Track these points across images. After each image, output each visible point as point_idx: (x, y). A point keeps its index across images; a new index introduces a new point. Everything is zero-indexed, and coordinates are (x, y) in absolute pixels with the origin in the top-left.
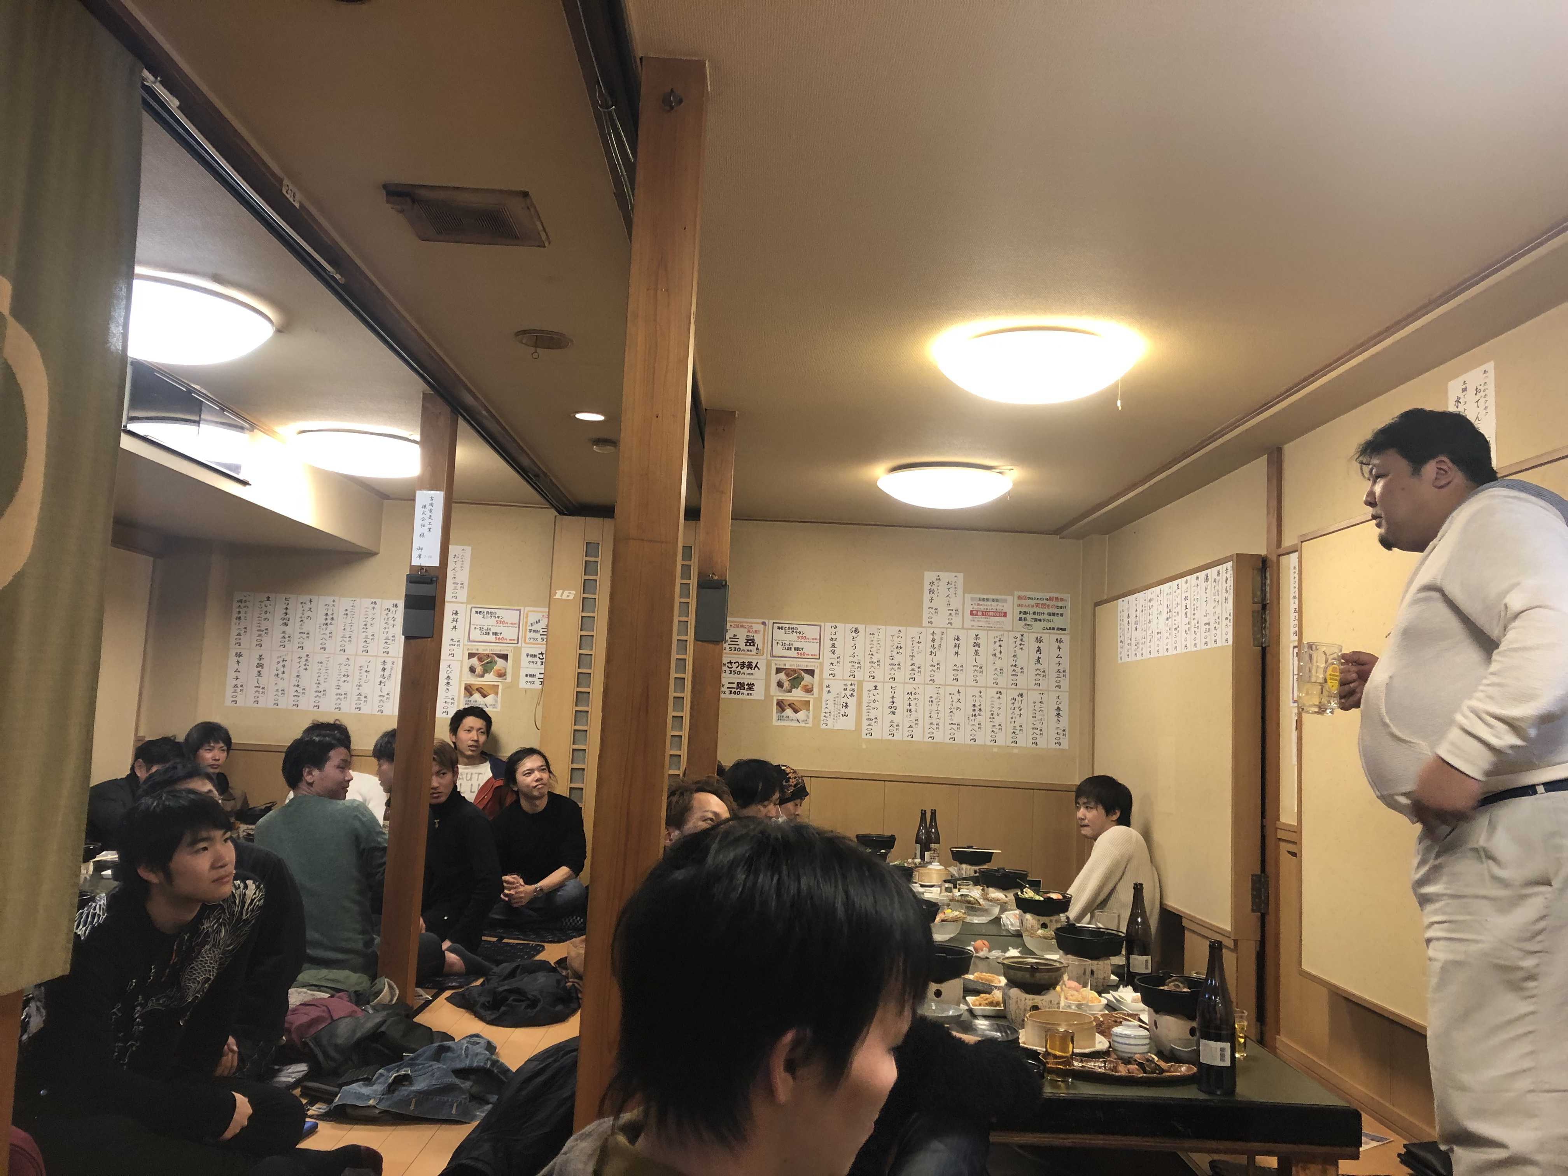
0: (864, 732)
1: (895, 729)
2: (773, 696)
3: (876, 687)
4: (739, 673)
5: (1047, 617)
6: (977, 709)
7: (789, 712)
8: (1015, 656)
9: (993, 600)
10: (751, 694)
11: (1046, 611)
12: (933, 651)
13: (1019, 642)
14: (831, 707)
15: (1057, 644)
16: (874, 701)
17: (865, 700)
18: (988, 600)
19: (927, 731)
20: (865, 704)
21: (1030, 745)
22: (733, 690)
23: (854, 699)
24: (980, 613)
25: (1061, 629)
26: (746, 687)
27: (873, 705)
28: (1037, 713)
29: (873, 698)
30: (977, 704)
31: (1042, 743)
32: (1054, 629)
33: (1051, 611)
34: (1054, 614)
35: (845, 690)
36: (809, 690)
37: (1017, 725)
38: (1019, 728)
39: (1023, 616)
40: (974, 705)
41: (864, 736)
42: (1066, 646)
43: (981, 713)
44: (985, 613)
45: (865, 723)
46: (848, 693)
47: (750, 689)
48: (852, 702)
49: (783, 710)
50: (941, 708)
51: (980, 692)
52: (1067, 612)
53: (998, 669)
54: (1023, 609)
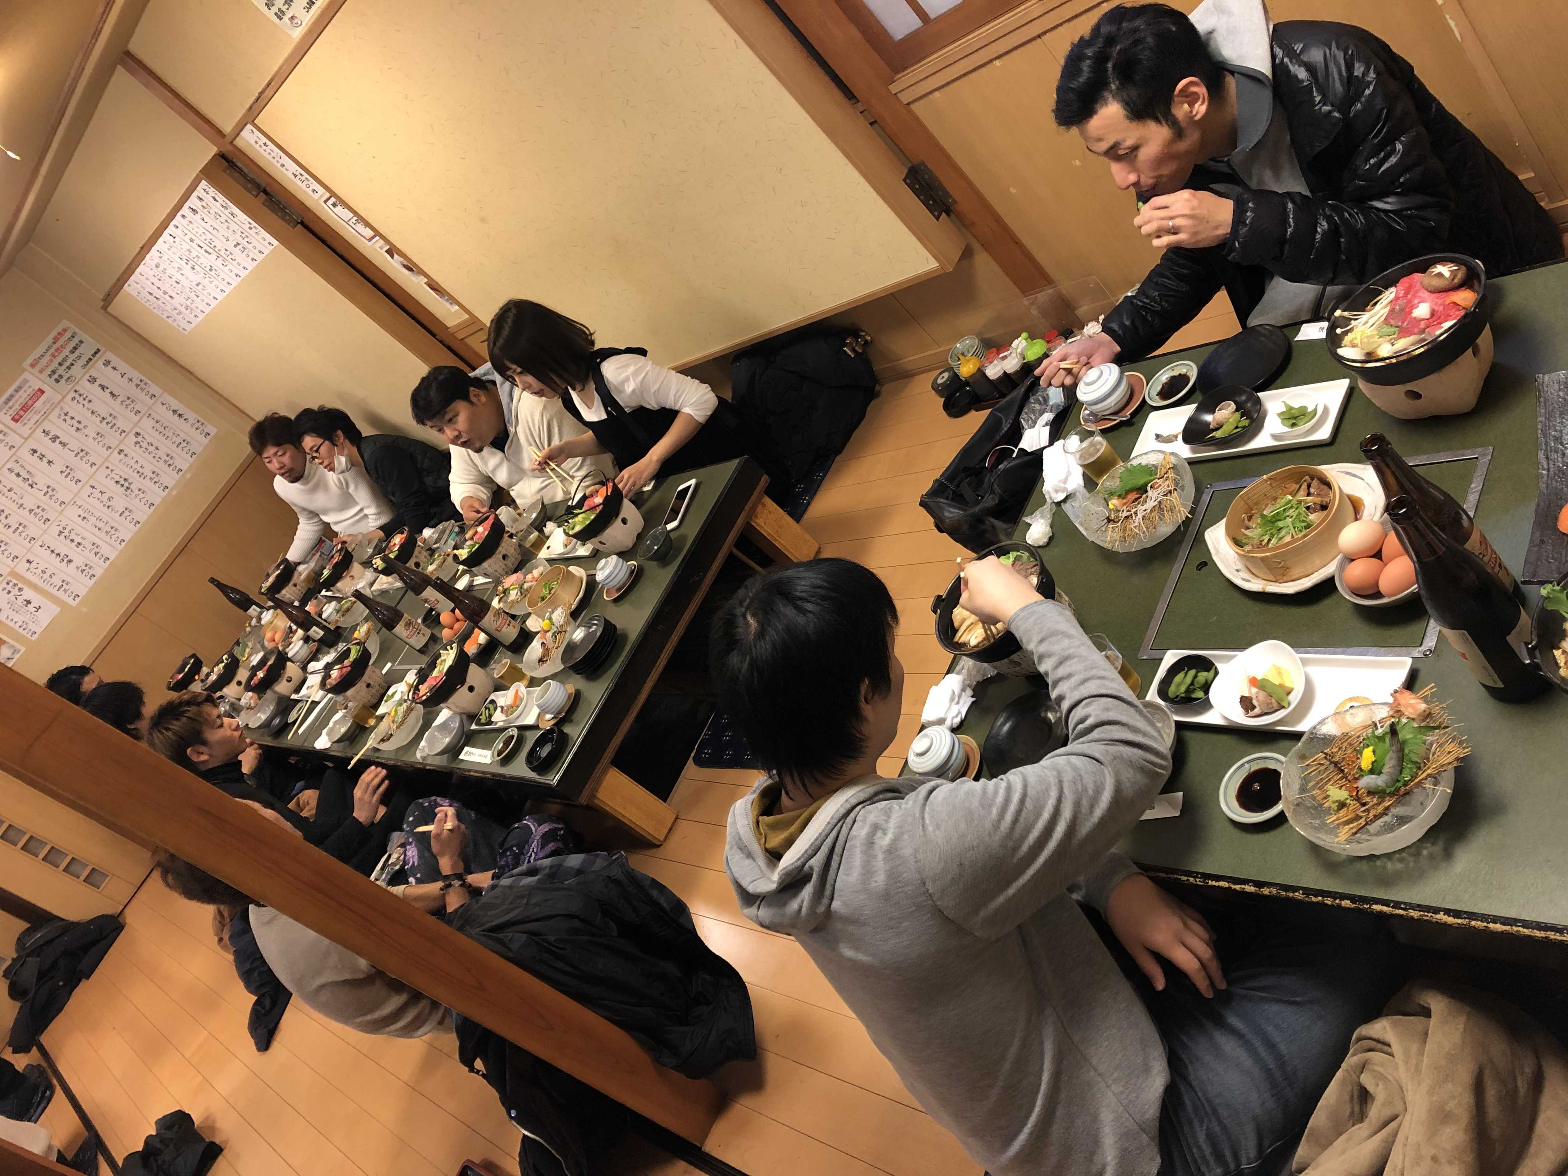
0: (70, 601)
1: (88, 570)
3: (28, 561)
5: (73, 356)
6: (122, 482)
8: (93, 413)
9: (17, 391)
11: (66, 352)
12: (30, 482)
13: (81, 399)
14: (19, 618)
15: (109, 368)
16: (44, 572)
17: (36, 580)
18: (12, 396)
19: (112, 542)
20: (40, 583)
21: (191, 460)
23: (26, 589)
24: (22, 413)
25: (96, 353)
27: (46, 576)
28: (165, 432)
29: (39, 571)
30: (117, 478)
31: (199, 449)
32: (90, 359)
33: (70, 347)
34: (75, 348)
35: (9, 592)
37: (164, 457)
38: (168, 458)
39: (56, 376)
40: (117, 482)
41: (74, 603)
42: (115, 361)
44: (25, 408)
45: (61, 594)
46: (15, 591)
48: (28, 594)
50: (97, 514)
51: (107, 468)
52: (82, 335)
53: (96, 436)
54: (49, 371)
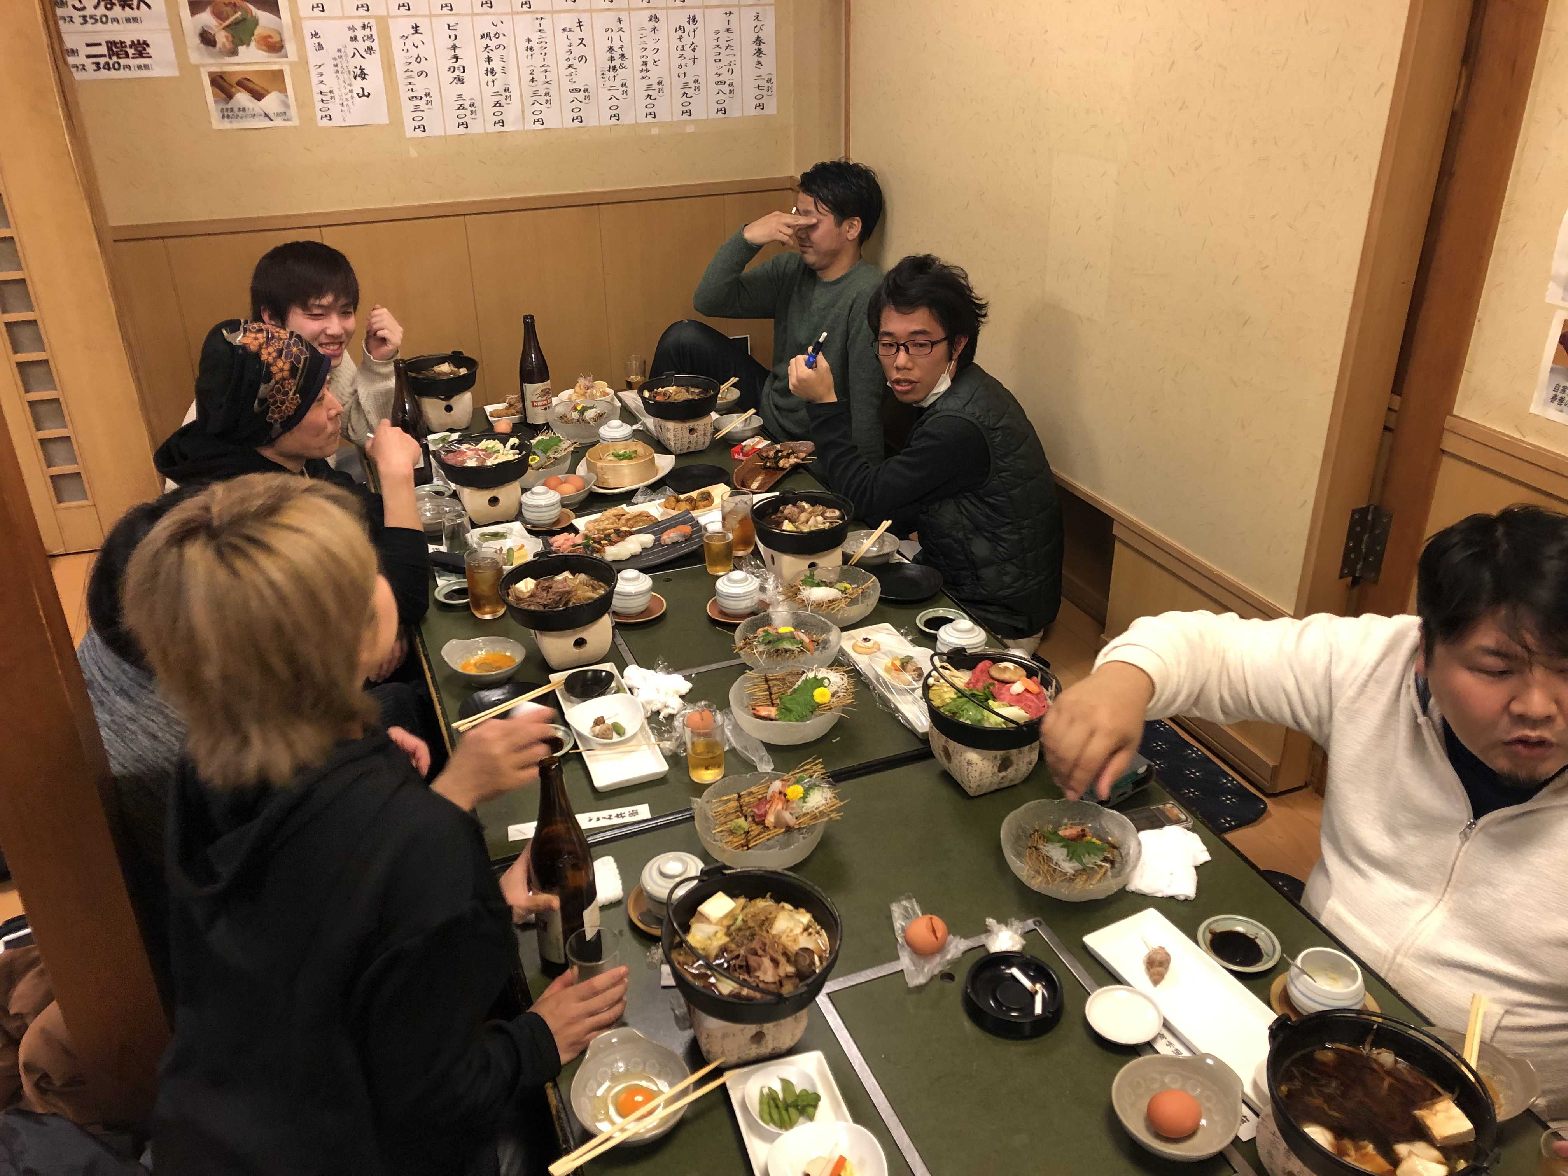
0: (409, 125)
1: (468, 113)
2: (197, 67)
3: (416, 28)
4: (105, 20)
6: (616, 55)
7: (242, 98)
10: (147, 67)
14: (331, 81)
16: (418, 59)
17: (400, 59)
19: (529, 110)
20: (400, 68)
21: (713, 115)
22: (102, 61)
23: (376, 57)
26: (131, 51)
27: (416, 67)
28: (722, 51)
29: (414, 52)
30: (616, 45)
31: (735, 112)
35: (354, 39)
36: (275, 47)
37: (690, 79)
38: (692, 85)
40: (611, 48)
41: (409, 133)
43: (626, 63)
45: (407, 107)
46: (362, 46)
47: (141, 54)
48: (373, 65)
49: (230, 96)
50: (549, 61)
51: (620, 20)
